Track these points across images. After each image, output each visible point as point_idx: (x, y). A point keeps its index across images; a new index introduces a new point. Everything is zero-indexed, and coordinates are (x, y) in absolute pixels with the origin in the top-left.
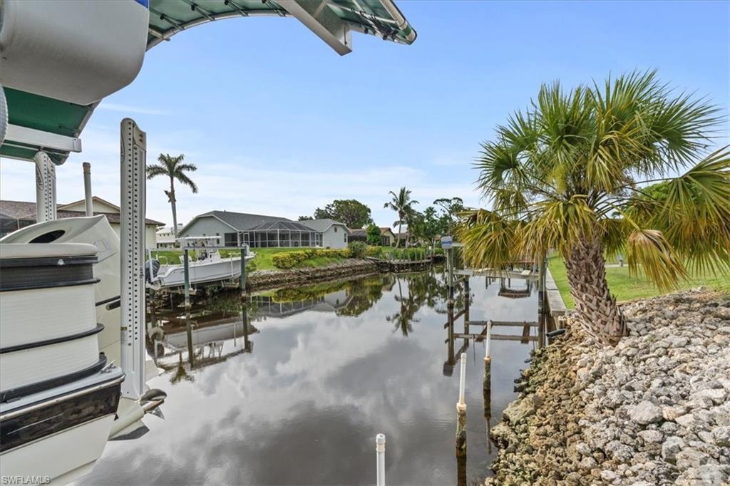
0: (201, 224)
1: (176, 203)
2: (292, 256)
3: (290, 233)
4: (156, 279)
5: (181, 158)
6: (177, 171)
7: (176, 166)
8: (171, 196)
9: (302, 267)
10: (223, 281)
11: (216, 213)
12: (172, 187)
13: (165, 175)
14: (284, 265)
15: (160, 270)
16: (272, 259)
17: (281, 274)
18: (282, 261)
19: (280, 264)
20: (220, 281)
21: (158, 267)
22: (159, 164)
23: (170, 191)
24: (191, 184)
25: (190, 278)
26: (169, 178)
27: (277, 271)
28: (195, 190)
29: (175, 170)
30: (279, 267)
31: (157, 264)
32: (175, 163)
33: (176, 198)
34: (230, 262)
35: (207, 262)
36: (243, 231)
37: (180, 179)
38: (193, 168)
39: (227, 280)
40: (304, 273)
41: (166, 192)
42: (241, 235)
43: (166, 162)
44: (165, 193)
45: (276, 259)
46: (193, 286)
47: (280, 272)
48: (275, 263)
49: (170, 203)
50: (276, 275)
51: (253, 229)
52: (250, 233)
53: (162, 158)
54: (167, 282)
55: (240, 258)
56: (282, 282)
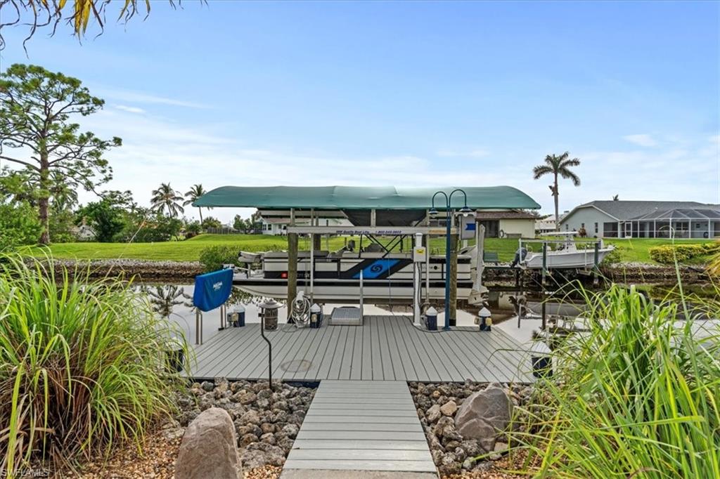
0: (580, 214)
1: (559, 196)
2: (680, 251)
3: (690, 221)
4: (523, 262)
5: (566, 155)
6: (560, 168)
7: (561, 163)
8: (555, 190)
9: (694, 263)
10: (578, 268)
11: (596, 203)
12: (556, 182)
13: (550, 173)
14: (666, 259)
15: (527, 256)
16: (650, 252)
17: (659, 269)
18: (662, 255)
19: (661, 258)
20: (575, 269)
21: (526, 254)
22: (545, 164)
23: (553, 185)
24: (574, 177)
25: (547, 263)
26: (554, 174)
27: (654, 265)
28: (577, 182)
29: (559, 167)
30: (658, 261)
31: (525, 252)
32: (559, 162)
33: (559, 192)
34: (584, 254)
35: (564, 252)
36: (624, 221)
37: (562, 175)
38: (576, 163)
39: (582, 269)
40: (696, 271)
41: (551, 187)
42: (623, 225)
43: (552, 161)
44: (549, 189)
45: (654, 252)
46: (549, 269)
47: (658, 266)
48: (653, 256)
49: (553, 197)
50: (650, 270)
51: (638, 218)
52: (633, 222)
53: (549, 159)
54: (531, 265)
55: (593, 251)
56: (657, 277)
